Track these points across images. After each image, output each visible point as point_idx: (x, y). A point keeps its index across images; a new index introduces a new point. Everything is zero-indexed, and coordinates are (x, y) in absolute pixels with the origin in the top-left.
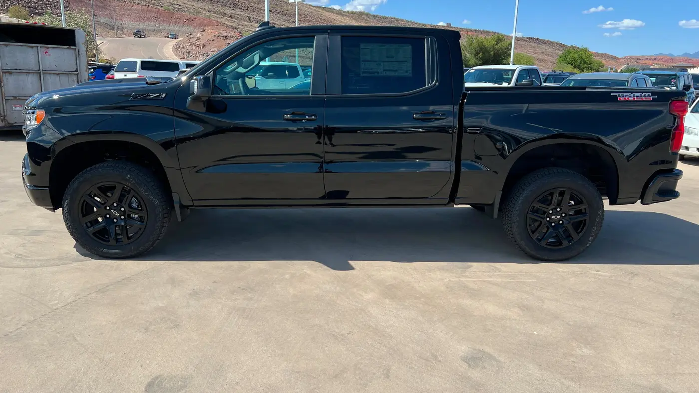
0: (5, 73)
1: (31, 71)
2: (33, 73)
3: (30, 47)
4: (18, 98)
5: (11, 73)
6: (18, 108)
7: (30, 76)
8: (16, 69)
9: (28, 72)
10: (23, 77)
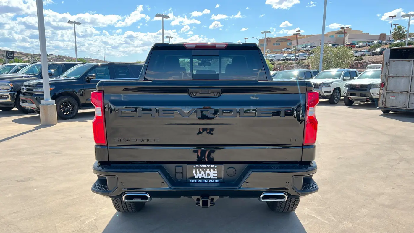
0: (390, 77)
1: (404, 76)
2: (406, 77)
3: (407, 61)
4: (393, 92)
5: (393, 77)
6: (393, 97)
7: (404, 78)
8: (397, 75)
9: (403, 76)
10: (399, 79)
